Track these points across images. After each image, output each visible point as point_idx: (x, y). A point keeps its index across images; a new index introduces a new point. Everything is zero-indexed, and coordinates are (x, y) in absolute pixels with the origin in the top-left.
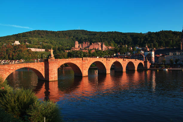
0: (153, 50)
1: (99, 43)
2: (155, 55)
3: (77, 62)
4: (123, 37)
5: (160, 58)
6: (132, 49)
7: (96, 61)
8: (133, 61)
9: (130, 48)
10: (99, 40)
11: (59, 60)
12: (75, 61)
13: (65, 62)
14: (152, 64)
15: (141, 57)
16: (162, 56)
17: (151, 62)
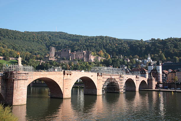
0: (160, 64)
1: (84, 52)
3: (56, 77)
4: (117, 45)
5: (170, 75)
6: (129, 61)
9: (127, 60)
10: (84, 47)
12: (53, 76)
13: (38, 76)
14: (159, 83)
15: (144, 72)
16: (171, 72)
17: (157, 79)
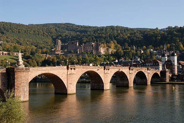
0: (175, 54)
1: (93, 43)
2: (178, 61)
3: (59, 72)
6: (142, 52)
7: (88, 70)
8: (144, 70)
9: (140, 51)
11: (31, 69)
14: (174, 75)
15: (157, 64)
17: (172, 71)
